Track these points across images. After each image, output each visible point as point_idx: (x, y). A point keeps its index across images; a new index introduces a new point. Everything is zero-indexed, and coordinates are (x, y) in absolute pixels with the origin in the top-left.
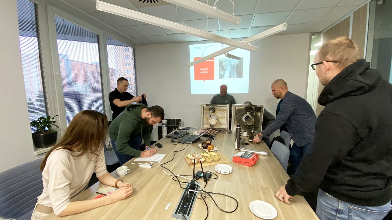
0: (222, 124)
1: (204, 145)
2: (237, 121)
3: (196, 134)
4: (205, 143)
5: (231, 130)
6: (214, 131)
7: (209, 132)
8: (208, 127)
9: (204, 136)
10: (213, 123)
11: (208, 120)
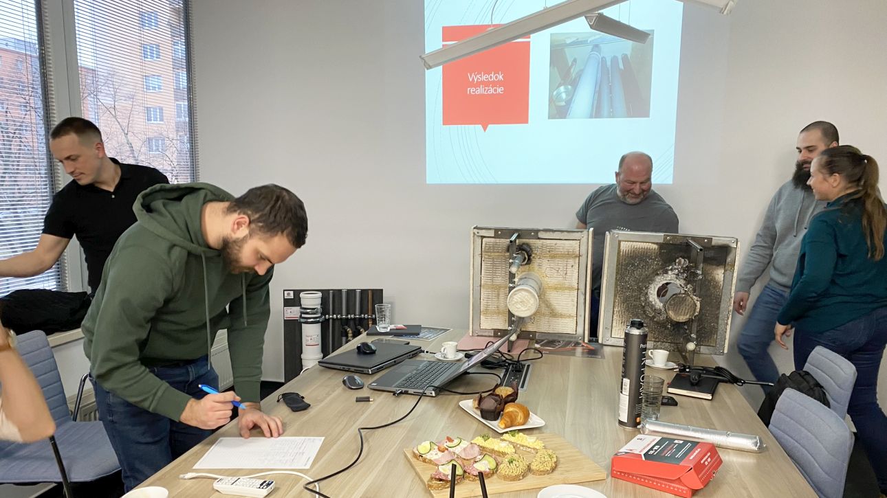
0: (562, 316)
1: (490, 404)
2: (625, 300)
3: (452, 356)
4: (492, 393)
5: (597, 341)
6: (524, 344)
7: (504, 349)
8: (501, 324)
9: (484, 363)
10: (521, 311)
11: (502, 296)
